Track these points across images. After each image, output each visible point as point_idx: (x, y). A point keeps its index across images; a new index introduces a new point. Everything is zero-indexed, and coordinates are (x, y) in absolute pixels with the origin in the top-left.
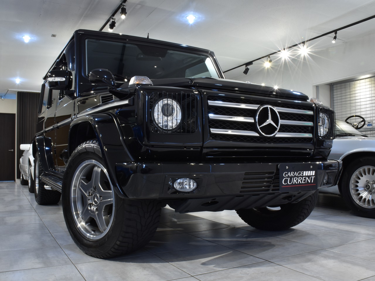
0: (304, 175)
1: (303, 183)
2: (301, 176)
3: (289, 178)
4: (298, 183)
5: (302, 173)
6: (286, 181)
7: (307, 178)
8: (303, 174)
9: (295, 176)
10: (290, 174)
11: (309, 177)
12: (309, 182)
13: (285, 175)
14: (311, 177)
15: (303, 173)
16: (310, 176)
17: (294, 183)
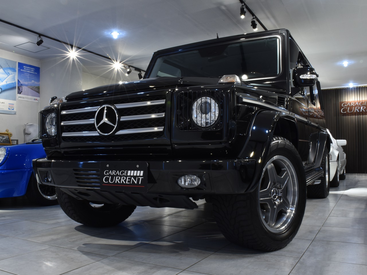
0: (129, 174)
1: (127, 183)
2: (124, 176)
3: (110, 177)
4: (121, 183)
5: (125, 173)
6: (107, 179)
7: (132, 178)
8: (127, 174)
9: (117, 175)
10: (111, 173)
11: (135, 177)
12: (136, 183)
13: (106, 173)
14: (138, 178)
15: (127, 172)
16: (137, 176)
17: (116, 182)
